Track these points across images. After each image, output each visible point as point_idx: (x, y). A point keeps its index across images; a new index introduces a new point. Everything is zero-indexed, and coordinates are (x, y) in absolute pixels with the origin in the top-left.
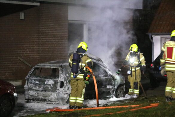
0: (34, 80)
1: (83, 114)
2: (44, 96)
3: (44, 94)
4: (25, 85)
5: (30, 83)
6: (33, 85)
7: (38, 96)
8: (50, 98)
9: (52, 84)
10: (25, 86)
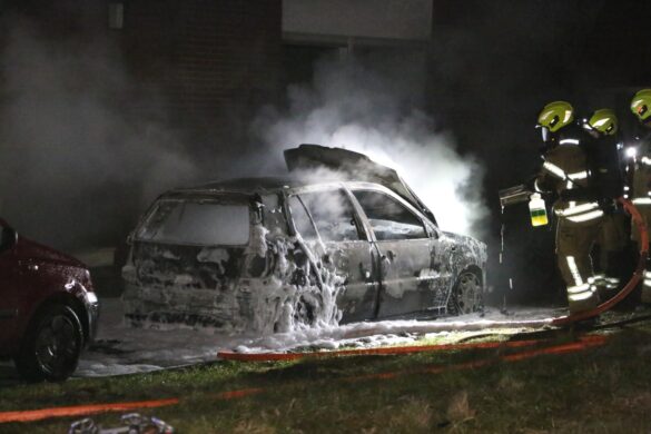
0: (156, 249)
1: (334, 371)
2: (193, 304)
3: (193, 299)
4: (125, 264)
5: (144, 259)
6: (152, 263)
7: (173, 304)
8: (215, 312)
9: (223, 262)
10: (125, 269)
